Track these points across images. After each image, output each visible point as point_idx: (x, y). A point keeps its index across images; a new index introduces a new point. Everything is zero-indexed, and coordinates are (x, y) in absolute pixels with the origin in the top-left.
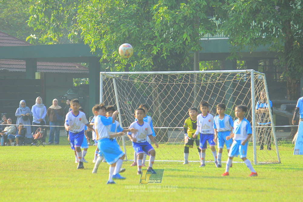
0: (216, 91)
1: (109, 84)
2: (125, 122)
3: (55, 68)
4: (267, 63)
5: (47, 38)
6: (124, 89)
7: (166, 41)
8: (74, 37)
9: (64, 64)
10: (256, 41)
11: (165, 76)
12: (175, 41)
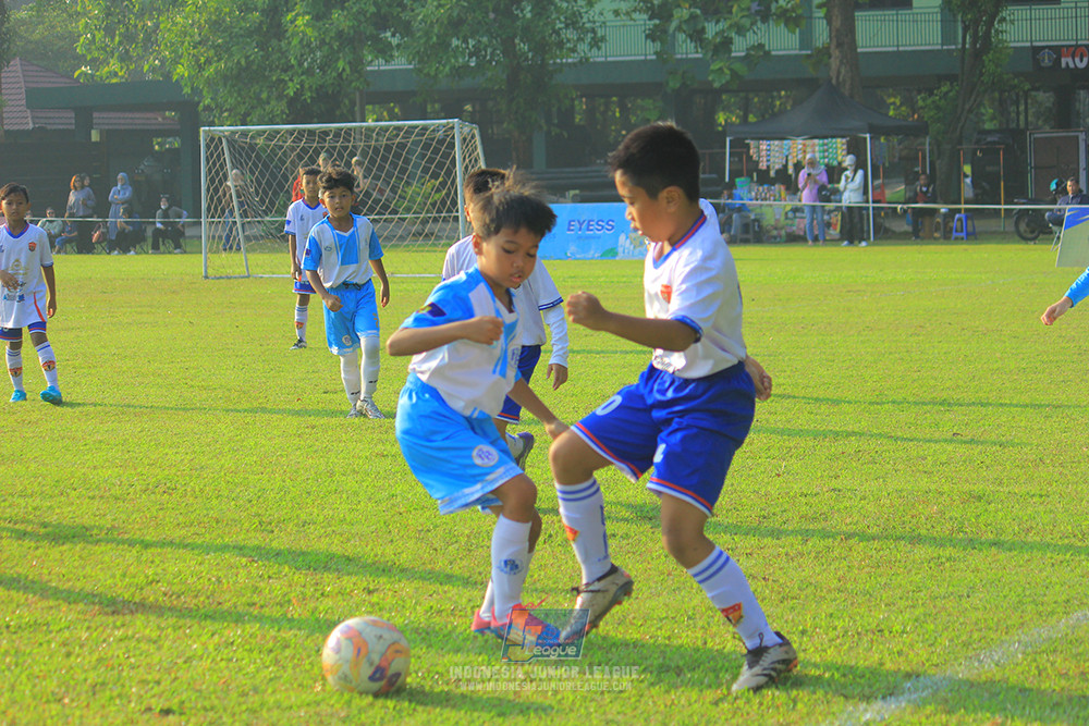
0: (397, 155)
1: (216, 148)
2: (245, 211)
3: (123, 121)
4: (478, 107)
5: (110, 72)
6: (240, 155)
7: (309, 72)
8: (153, 70)
9: (138, 115)
10: (459, 72)
11: (312, 133)
12: (324, 72)
